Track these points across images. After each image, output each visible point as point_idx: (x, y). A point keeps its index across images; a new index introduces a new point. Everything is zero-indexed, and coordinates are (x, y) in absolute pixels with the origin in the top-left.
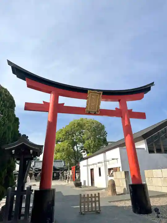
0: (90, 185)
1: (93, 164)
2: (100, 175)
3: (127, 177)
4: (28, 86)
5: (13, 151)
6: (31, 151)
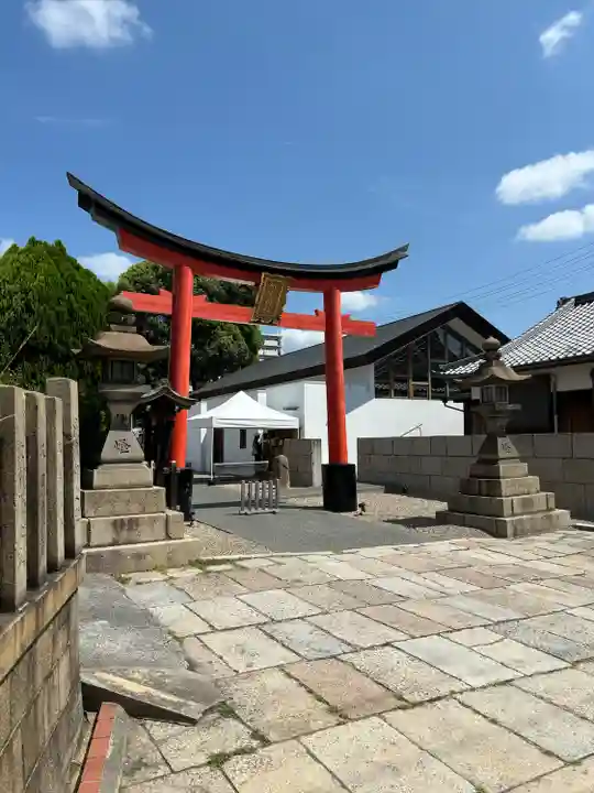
2: (243, 444)
5: (149, 407)
6: (177, 408)
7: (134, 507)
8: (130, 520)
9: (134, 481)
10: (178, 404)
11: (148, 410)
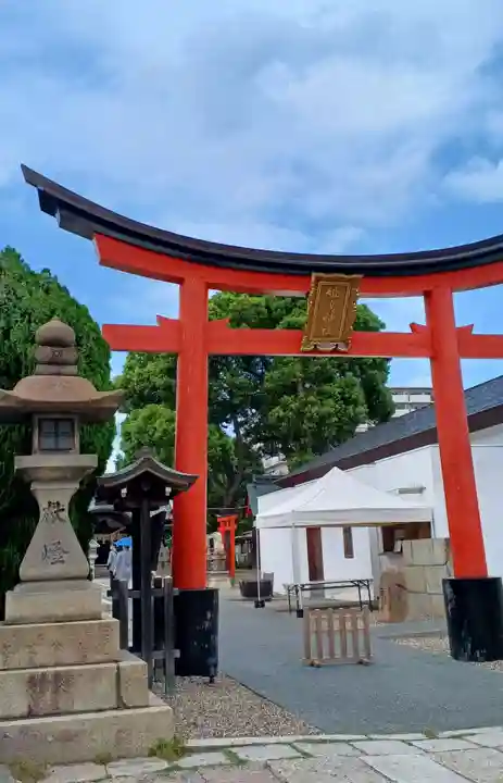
2: (348, 551)
4: (104, 261)
5: (124, 491)
6: (168, 490)
7: (68, 654)
8: (57, 676)
9: (71, 610)
10: (169, 484)
11: (124, 496)
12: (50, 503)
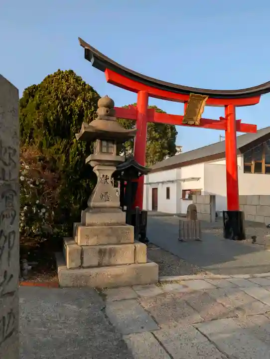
0: (150, 208)
1: (158, 183)
2: (168, 197)
3: (212, 203)
4: (110, 81)
5: (123, 172)
6: (140, 173)
8: (111, 249)
10: (140, 171)
11: (122, 174)
12: (103, 175)
